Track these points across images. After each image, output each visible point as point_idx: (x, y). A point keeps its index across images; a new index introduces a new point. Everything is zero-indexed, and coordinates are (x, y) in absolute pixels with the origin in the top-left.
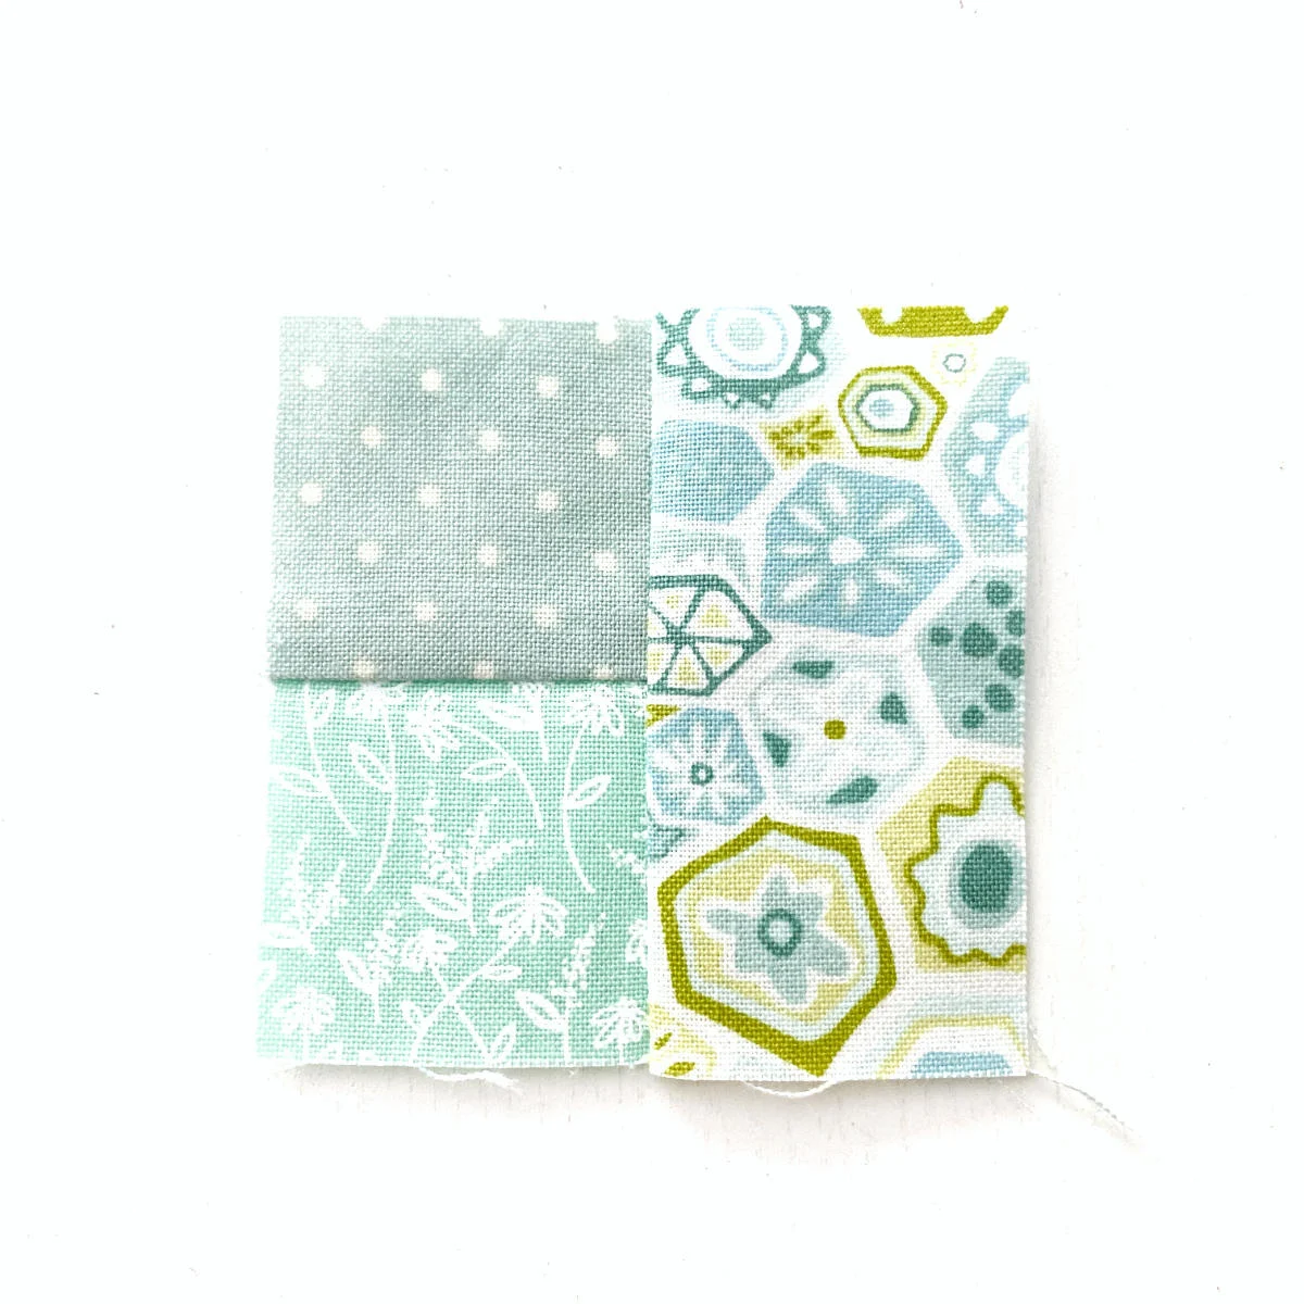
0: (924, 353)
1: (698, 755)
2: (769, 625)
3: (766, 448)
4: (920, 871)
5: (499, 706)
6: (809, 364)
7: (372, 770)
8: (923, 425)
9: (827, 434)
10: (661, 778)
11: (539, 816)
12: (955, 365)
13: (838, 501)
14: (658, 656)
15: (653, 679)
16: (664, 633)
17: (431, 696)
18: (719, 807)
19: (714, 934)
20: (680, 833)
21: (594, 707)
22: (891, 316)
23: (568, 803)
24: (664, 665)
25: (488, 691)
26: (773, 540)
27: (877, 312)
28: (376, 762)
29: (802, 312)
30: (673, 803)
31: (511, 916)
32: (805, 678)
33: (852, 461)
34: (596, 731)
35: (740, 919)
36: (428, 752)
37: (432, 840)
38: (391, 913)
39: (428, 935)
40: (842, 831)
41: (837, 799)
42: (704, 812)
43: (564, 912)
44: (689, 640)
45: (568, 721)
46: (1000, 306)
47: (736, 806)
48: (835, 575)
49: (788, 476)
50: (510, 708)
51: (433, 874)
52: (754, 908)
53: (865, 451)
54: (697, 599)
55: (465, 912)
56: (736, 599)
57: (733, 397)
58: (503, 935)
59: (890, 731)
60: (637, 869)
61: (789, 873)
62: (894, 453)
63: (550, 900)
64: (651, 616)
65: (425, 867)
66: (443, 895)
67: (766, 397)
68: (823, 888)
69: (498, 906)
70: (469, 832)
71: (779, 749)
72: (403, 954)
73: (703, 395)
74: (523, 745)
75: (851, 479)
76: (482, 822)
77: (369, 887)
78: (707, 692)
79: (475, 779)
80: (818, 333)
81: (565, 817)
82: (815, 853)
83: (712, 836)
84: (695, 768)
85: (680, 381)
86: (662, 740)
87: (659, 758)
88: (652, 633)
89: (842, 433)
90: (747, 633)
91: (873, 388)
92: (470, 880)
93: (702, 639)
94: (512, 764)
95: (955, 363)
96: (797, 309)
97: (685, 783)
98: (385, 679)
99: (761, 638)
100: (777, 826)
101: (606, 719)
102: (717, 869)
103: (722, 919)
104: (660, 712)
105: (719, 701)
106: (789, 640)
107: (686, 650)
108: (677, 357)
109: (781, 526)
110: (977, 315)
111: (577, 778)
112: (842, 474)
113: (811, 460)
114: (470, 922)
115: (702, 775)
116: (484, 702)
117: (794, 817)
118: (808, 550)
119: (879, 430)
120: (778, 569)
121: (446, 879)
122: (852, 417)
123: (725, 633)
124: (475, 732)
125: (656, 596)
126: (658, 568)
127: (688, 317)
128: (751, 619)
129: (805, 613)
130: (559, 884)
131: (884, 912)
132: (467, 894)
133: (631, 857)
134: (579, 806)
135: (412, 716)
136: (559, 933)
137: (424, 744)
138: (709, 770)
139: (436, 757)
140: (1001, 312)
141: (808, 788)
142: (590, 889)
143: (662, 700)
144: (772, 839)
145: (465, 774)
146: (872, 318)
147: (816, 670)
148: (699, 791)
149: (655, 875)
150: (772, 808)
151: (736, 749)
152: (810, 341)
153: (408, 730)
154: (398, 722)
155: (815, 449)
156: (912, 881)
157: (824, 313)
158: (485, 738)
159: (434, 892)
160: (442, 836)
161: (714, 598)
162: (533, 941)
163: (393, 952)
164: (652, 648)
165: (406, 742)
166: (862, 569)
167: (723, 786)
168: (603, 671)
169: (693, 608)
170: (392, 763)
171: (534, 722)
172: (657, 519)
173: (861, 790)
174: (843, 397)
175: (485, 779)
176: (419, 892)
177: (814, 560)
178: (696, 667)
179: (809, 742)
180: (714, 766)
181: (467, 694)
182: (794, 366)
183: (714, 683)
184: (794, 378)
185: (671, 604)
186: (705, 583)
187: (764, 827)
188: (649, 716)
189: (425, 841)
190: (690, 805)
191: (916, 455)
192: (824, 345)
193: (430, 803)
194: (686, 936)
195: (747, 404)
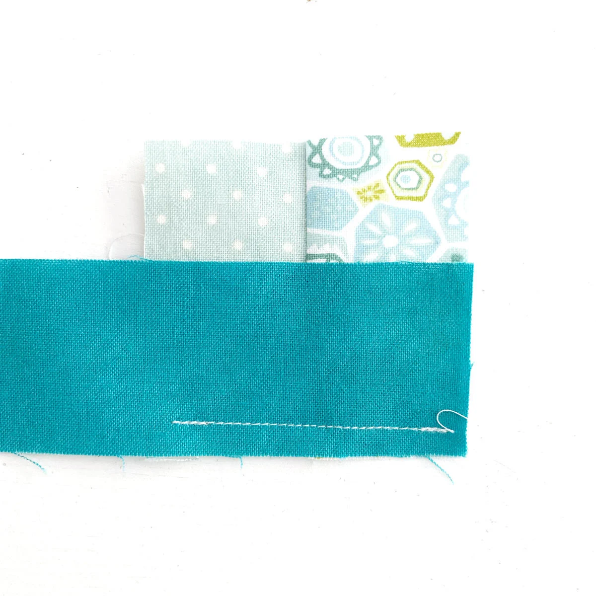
0: (424, 154)
3: (356, 198)
6: (374, 161)
8: (424, 186)
9: (382, 191)
12: (438, 159)
13: (387, 220)
22: (409, 138)
26: (358, 239)
27: (403, 137)
29: (370, 138)
33: (394, 203)
46: (458, 132)
48: (387, 252)
49: (365, 210)
53: (399, 198)
57: (341, 177)
62: (412, 198)
67: (355, 176)
73: (328, 176)
75: (394, 211)
80: (378, 147)
85: (318, 170)
89: (388, 190)
91: (402, 170)
95: (437, 158)
96: (367, 137)
108: (317, 159)
109: (362, 232)
110: (447, 136)
112: (389, 208)
113: (375, 202)
118: (374, 242)
119: (405, 189)
120: (361, 251)
122: (392, 182)
126: (310, 251)
127: (322, 142)
140: (458, 134)
146: (401, 139)
152: (374, 151)
155: (377, 198)
157: (379, 138)
166: (398, 250)
172: (310, 230)
174: (389, 174)
177: (377, 246)
182: (367, 162)
184: (367, 167)
186: (330, 257)
191: (420, 199)
192: (380, 152)
195: (347, 179)
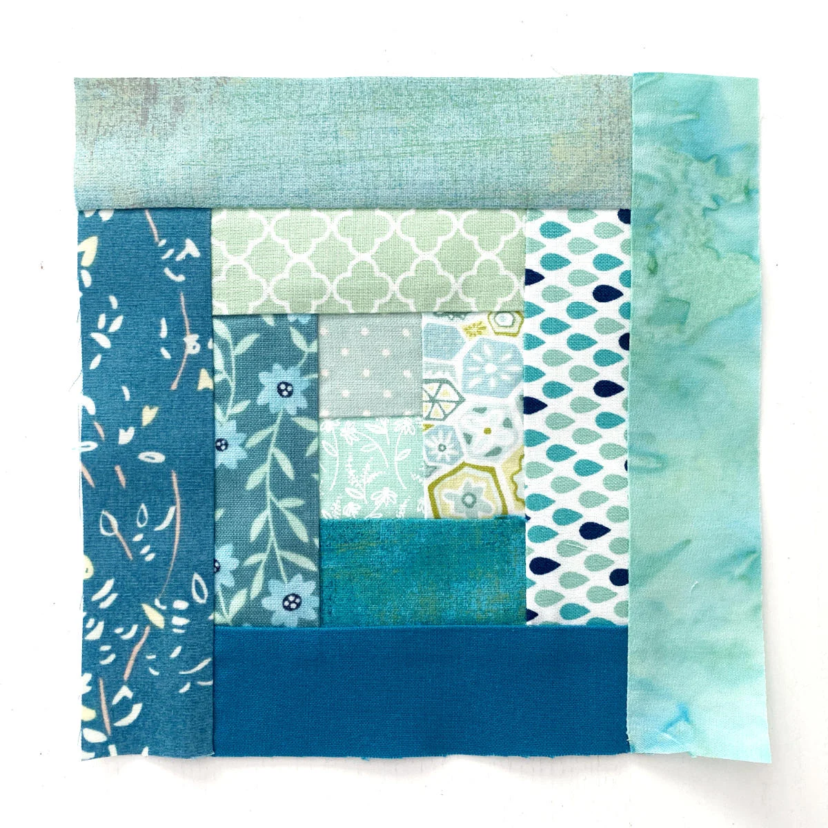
1: (441, 441)
2: (465, 395)
3: (463, 334)
4: (515, 478)
5: (372, 426)
7: (330, 449)
8: (517, 325)
9: (484, 328)
10: (428, 449)
11: (386, 463)
13: (488, 351)
14: (427, 407)
15: (425, 415)
16: (428, 399)
17: (348, 423)
18: (448, 458)
19: (447, 501)
20: (435, 468)
21: (405, 425)
23: (397, 458)
24: (429, 410)
25: (368, 421)
26: (465, 365)
28: (331, 446)
30: (432, 458)
31: (379, 497)
32: (477, 414)
33: (493, 337)
34: (406, 433)
35: (455, 496)
36: (348, 442)
37: (351, 472)
38: (338, 497)
39: (351, 504)
40: (490, 465)
41: (487, 455)
42: (443, 460)
43: (396, 496)
44: (437, 401)
45: (396, 430)
47: (454, 459)
48: (487, 377)
49: (470, 343)
50: (376, 426)
51: (352, 484)
52: (460, 492)
53: (497, 334)
54: (440, 387)
55: (363, 497)
56: (453, 387)
57: (451, 316)
58: (376, 504)
59: (506, 431)
60: (420, 480)
61: (471, 480)
62: (506, 334)
63: (392, 492)
64: (424, 394)
65: (349, 482)
66: (355, 491)
67: (463, 316)
68: (483, 485)
69: (375, 494)
70: (364, 469)
71: (468, 439)
72: (343, 511)
73: (440, 315)
74: (380, 438)
75: (493, 344)
76: (368, 466)
77: (331, 489)
78: (444, 419)
79: (365, 451)
81: (396, 464)
82: (480, 474)
83: (446, 469)
84: (440, 445)
86: (428, 435)
87: (427, 442)
88: (424, 399)
89: (489, 327)
90: (457, 398)
91: (499, 312)
92: (365, 486)
93: (442, 401)
94: (377, 446)
97: (437, 451)
98: (332, 417)
99: (462, 400)
100: (467, 465)
101: (409, 429)
102: (448, 479)
103: (449, 496)
104: (428, 426)
105: (448, 422)
106: (472, 400)
107: (436, 405)
109: (468, 361)
111: (399, 449)
112: (489, 341)
113: (478, 337)
114: (365, 499)
115: (442, 448)
116: (367, 424)
117: (473, 461)
118: (478, 369)
119: (502, 326)
120: (467, 375)
121: (356, 486)
122: (492, 321)
123: (449, 399)
124: (364, 435)
125: (425, 386)
126: (425, 376)
128: (458, 393)
129: (477, 391)
130: (394, 486)
131: (503, 492)
132: (364, 490)
133: (418, 476)
134: (400, 460)
135: (343, 430)
136: (395, 503)
137: (347, 440)
138: (445, 446)
139: (351, 444)
141: (478, 452)
142: (405, 488)
143: (429, 422)
144: (466, 469)
145: (361, 450)
147: (481, 410)
148: (441, 453)
149: (426, 483)
150: (466, 458)
151: (454, 439)
153: (341, 435)
154: (338, 432)
155: (480, 333)
156: (513, 482)
158: (368, 437)
159: (353, 490)
160: (354, 471)
161: (445, 387)
162: (386, 506)
163: (340, 510)
164: (424, 404)
165: (341, 440)
166: (496, 375)
167: (448, 452)
168: (407, 413)
169: (438, 390)
170: (337, 447)
171: (384, 431)
172: (425, 359)
173: (496, 451)
174: (488, 315)
175: (368, 451)
176: (348, 490)
177: (479, 372)
178: (440, 411)
179: (479, 436)
180: (446, 445)
181: (360, 422)
183: (446, 416)
185: (431, 389)
186: (442, 382)
187: (464, 465)
188: (424, 428)
189: (349, 473)
190: (438, 458)
191: (515, 335)
193: (351, 459)
194: (438, 502)
195: (456, 319)
